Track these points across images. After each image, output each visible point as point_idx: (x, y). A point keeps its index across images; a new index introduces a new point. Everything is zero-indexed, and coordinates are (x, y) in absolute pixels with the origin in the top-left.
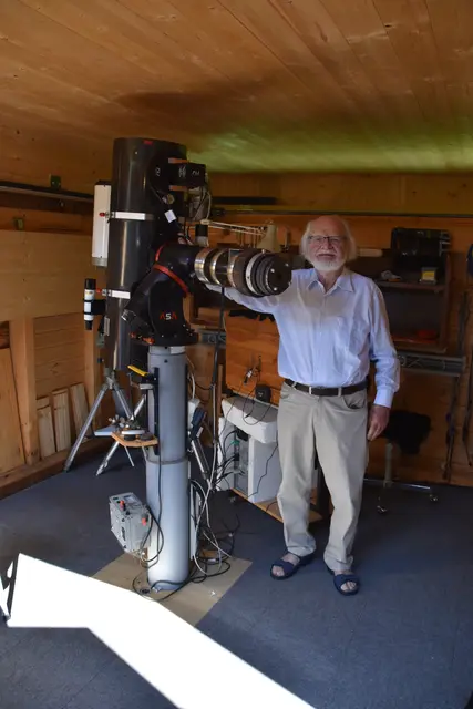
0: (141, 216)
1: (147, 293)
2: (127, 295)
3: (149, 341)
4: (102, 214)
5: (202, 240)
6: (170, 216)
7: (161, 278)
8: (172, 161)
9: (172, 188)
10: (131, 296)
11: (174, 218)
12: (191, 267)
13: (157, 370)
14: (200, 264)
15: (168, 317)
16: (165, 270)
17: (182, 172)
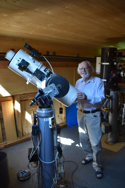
0: (108, 64)
1: (111, 80)
2: (105, 80)
3: (111, 89)
4: (99, 63)
5: (121, 68)
6: (115, 64)
7: (113, 77)
8: (115, 52)
9: (115, 57)
10: (107, 80)
11: (116, 64)
12: (120, 74)
13: (112, 96)
14: (122, 73)
15: (115, 84)
16: (114, 75)
17: (117, 54)
